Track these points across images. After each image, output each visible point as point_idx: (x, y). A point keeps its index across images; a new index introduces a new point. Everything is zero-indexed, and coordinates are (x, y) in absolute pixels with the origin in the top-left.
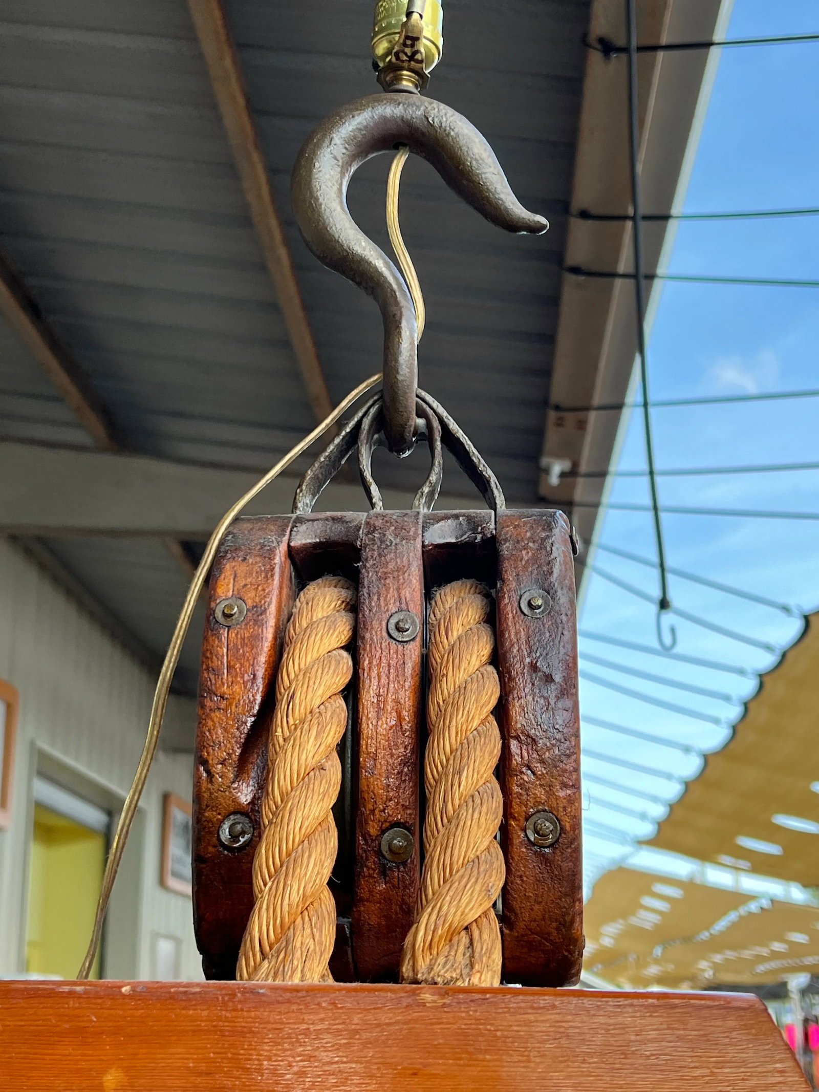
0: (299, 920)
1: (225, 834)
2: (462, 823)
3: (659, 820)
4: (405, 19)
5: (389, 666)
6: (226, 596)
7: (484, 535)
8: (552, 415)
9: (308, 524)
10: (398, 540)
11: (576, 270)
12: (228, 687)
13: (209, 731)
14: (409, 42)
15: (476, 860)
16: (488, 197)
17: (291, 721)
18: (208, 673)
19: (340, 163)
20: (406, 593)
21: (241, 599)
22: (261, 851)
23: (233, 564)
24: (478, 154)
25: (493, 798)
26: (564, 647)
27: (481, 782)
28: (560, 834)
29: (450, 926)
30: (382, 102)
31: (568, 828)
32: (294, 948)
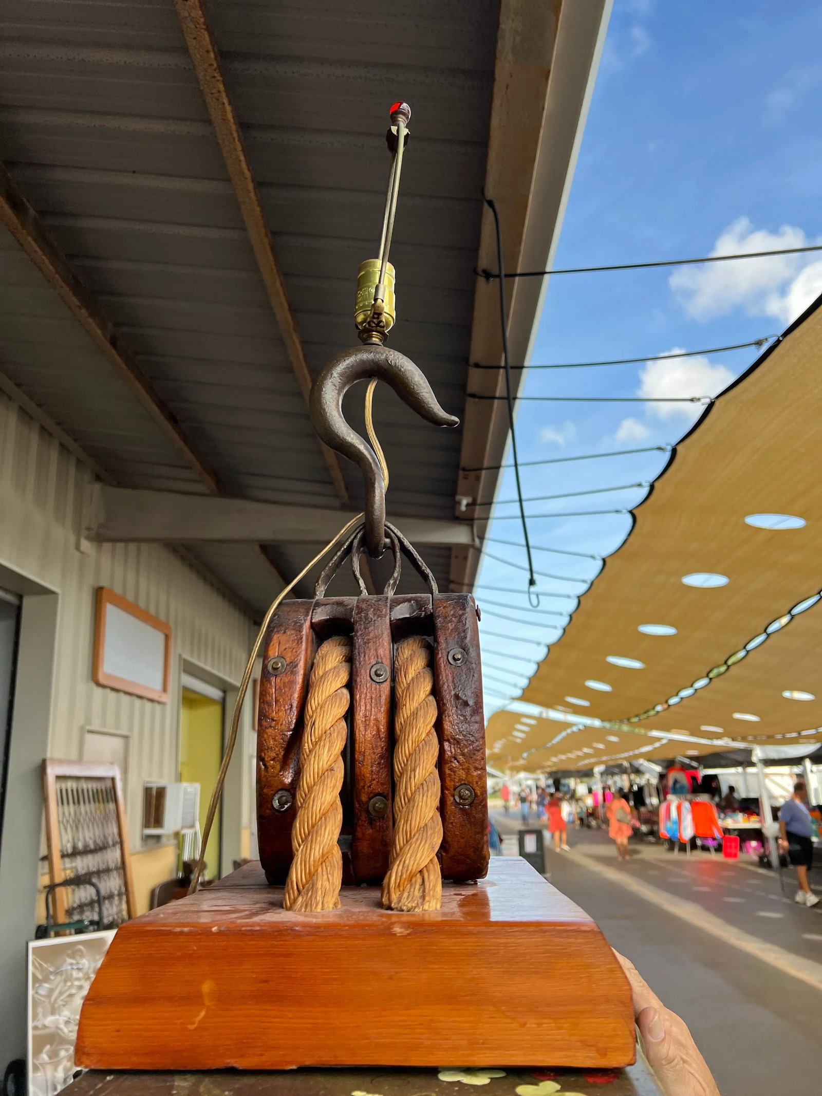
0: (320, 869)
1: (276, 804)
2: (416, 804)
3: (523, 688)
4: (373, 302)
5: (372, 698)
6: (274, 656)
7: (426, 613)
8: (461, 473)
9: (322, 607)
10: (376, 618)
11: (473, 396)
12: (276, 713)
13: (265, 740)
14: (376, 316)
15: (425, 827)
16: (423, 407)
17: (313, 740)
18: (264, 705)
19: (338, 388)
20: (381, 651)
21: (283, 658)
22: (296, 825)
23: (279, 635)
24: (418, 381)
25: (434, 785)
26: (474, 684)
27: (427, 774)
28: (475, 798)
29: (411, 872)
30: (361, 351)
31: (479, 794)
32: (317, 890)
